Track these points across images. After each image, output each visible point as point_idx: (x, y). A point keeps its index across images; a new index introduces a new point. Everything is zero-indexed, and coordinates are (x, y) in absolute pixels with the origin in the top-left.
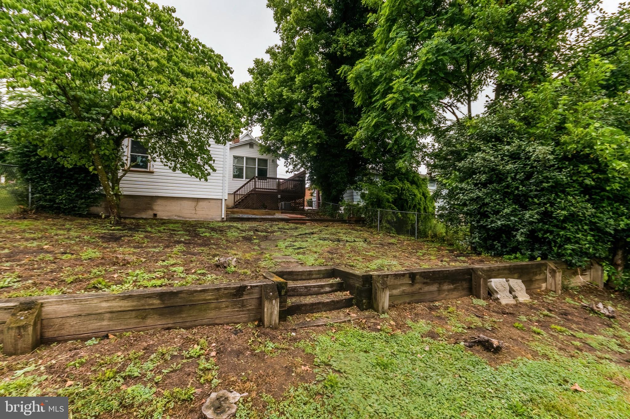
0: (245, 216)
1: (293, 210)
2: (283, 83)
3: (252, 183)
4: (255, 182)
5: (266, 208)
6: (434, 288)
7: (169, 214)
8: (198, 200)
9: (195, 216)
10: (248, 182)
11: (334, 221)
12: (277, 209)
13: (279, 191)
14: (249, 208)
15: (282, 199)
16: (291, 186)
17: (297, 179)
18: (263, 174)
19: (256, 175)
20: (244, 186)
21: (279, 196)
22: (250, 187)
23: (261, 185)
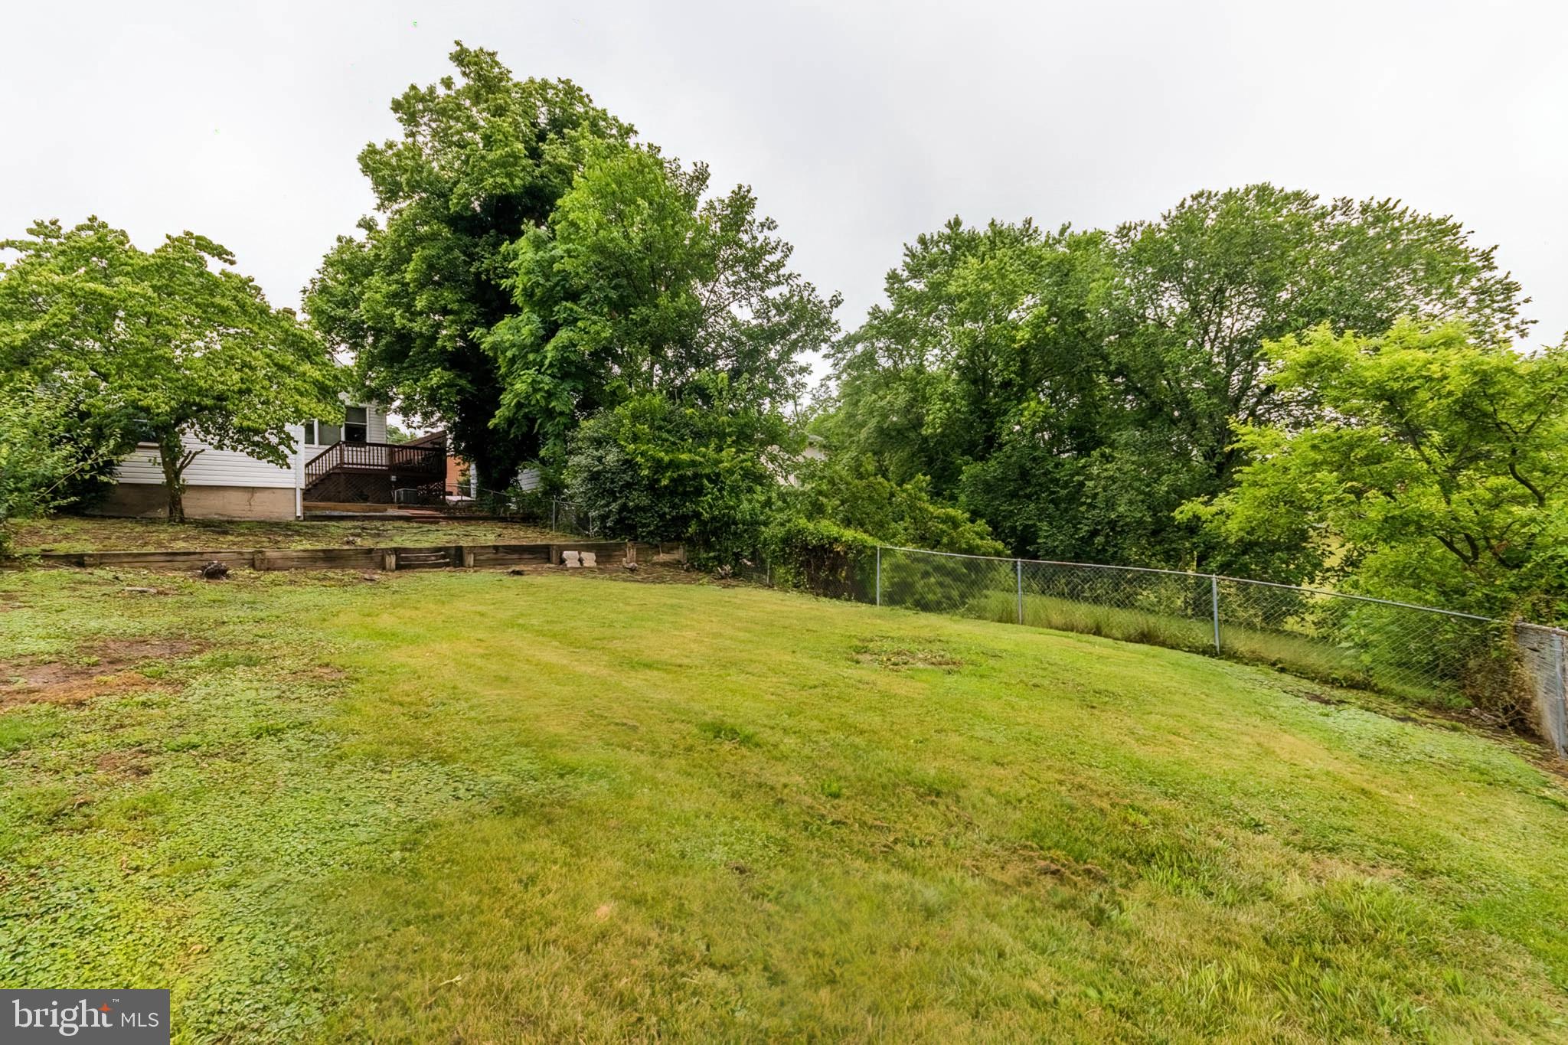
0: (336, 513)
1: (423, 503)
2: (394, 298)
3: (336, 452)
4: (341, 451)
5: (366, 500)
6: (515, 556)
7: (205, 512)
8: (253, 490)
9: (249, 514)
10: (327, 451)
11: (493, 519)
12: (391, 502)
13: (393, 468)
14: (329, 500)
15: (399, 484)
16: (418, 457)
17: (430, 446)
18: (356, 436)
19: (343, 439)
20: (318, 458)
21: (393, 478)
22: (333, 459)
23: (354, 456)
